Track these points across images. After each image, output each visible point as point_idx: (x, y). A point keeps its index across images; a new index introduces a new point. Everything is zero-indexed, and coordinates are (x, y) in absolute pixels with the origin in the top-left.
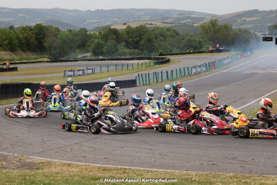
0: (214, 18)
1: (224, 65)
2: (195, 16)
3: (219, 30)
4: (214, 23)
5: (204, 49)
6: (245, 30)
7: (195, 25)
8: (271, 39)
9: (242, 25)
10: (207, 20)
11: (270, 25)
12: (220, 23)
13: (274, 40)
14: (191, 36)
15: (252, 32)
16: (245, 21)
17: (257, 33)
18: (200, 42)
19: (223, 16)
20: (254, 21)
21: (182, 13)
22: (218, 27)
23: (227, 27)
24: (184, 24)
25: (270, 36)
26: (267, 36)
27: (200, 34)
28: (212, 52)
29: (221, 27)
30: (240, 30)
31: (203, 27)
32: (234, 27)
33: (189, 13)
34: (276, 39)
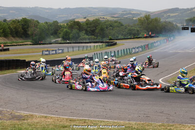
0: (147, 14)
1: (155, 47)
2: (135, 12)
3: (151, 22)
4: (147, 17)
5: (140, 36)
6: (170, 22)
7: (134, 19)
8: (187, 29)
9: (167, 18)
10: (143, 15)
11: (187, 18)
12: (152, 17)
13: (190, 29)
14: (132, 27)
15: (174, 23)
16: (169, 16)
17: (178, 25)
18: (138, 31)
19: (154, 12)
20: (175, 16)
21: (125, 10)
22: (150, 20)
23: (157, 20)
24: (127, 18)
25: (187, 26)
26: (185, 26)
27: (138, 25)
28: (146, 37)
29: (152, 20)
30: (165, 22)
31: (140, 20)
32: (161, 20)
33: (130, 10)
34: (192, 28)
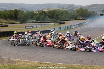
0: (81, 7)
2: (75, 6)
3: (83, 11)
4: (81, 9)
5: (78, 19)
6: (93, 12)
7: (74, 9)
8: (103, 15)
10: (79, 8)
11: (102, 9)
14: (73, 14)
15: (96, 12)
16: (93, 8)
17: (98, 13)
18: (76, 16)
19: (85, 6)
20: (96, 8)
21: (69, 5)
22: (83, 10)
23: (86, 10)
24: (70, 9)
26: (101, 14)
27: (76, 13)
28: (81, 19)
30: (91, 11)
31: (77, 10)
32: (89, 10)
33: (72, 5)
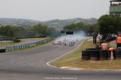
0: (40, 23)
1: (44, 43)
2: (32, 22)
3: (42, 28)
4: (40, 25)
5: (35, 36)
6: (53, 28)
7: (31, 26)
8: (64, 32)
9: (52, 26)
10: (37, 24)
11: (64, 26)
12: (43, 25)
13: (65, 32)
14: (30, 31)
15: (56, 29)
16: (53, 24)
17: (58, 30)
18: (34, 33)
19: (44, 22)
20: (56, 24)
21: (26, 20)
22: (41, 26)
23: (45, 27)
24: (27, 25)
25: (64, 31)
26: (62, 31)
27: (34, 29)
28: (39, 37)
30: (51, 28)
31: (35, 26)
32: (48, 27)
33: (29, 20)
34: (66, 32)
